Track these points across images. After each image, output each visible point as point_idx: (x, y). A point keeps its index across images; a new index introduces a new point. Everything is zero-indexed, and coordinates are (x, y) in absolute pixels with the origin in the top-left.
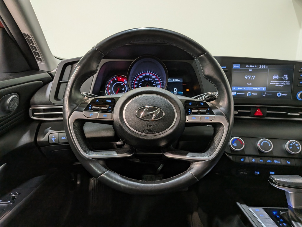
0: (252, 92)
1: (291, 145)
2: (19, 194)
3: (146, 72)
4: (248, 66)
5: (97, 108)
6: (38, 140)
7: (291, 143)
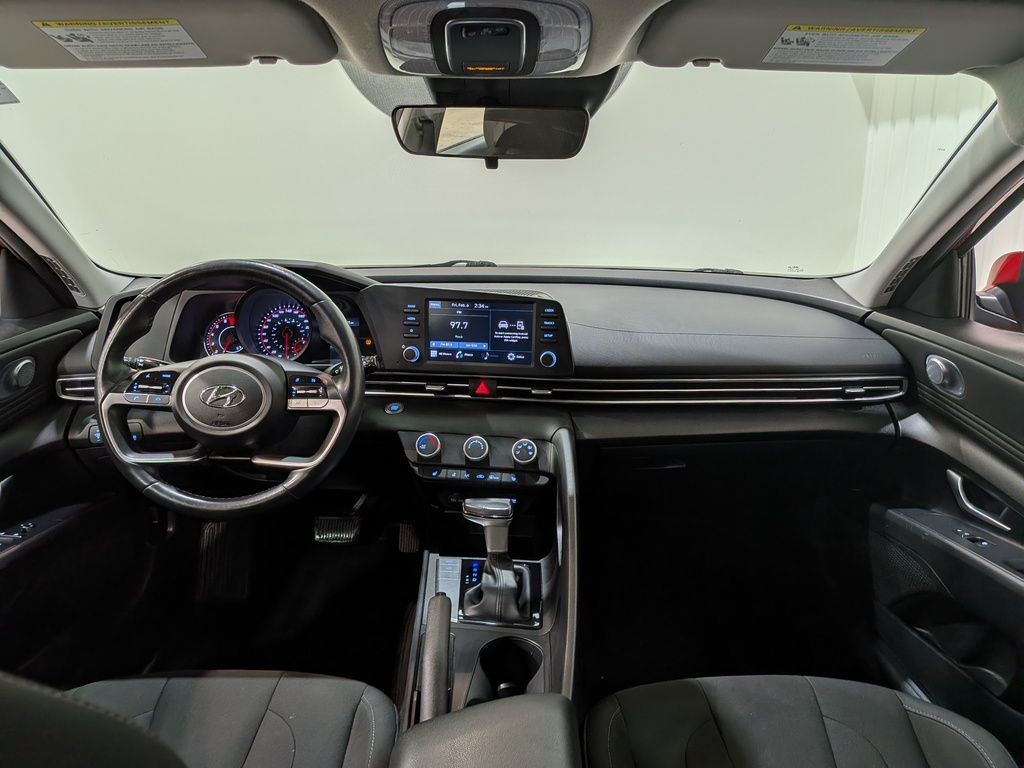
0: (464, 351)
1: (520, 447)
2: (34, 526)
3: (287, 307)
4: (455, 305)
5: (147, 387)
6: (70, 437)
7: (519, 444)
